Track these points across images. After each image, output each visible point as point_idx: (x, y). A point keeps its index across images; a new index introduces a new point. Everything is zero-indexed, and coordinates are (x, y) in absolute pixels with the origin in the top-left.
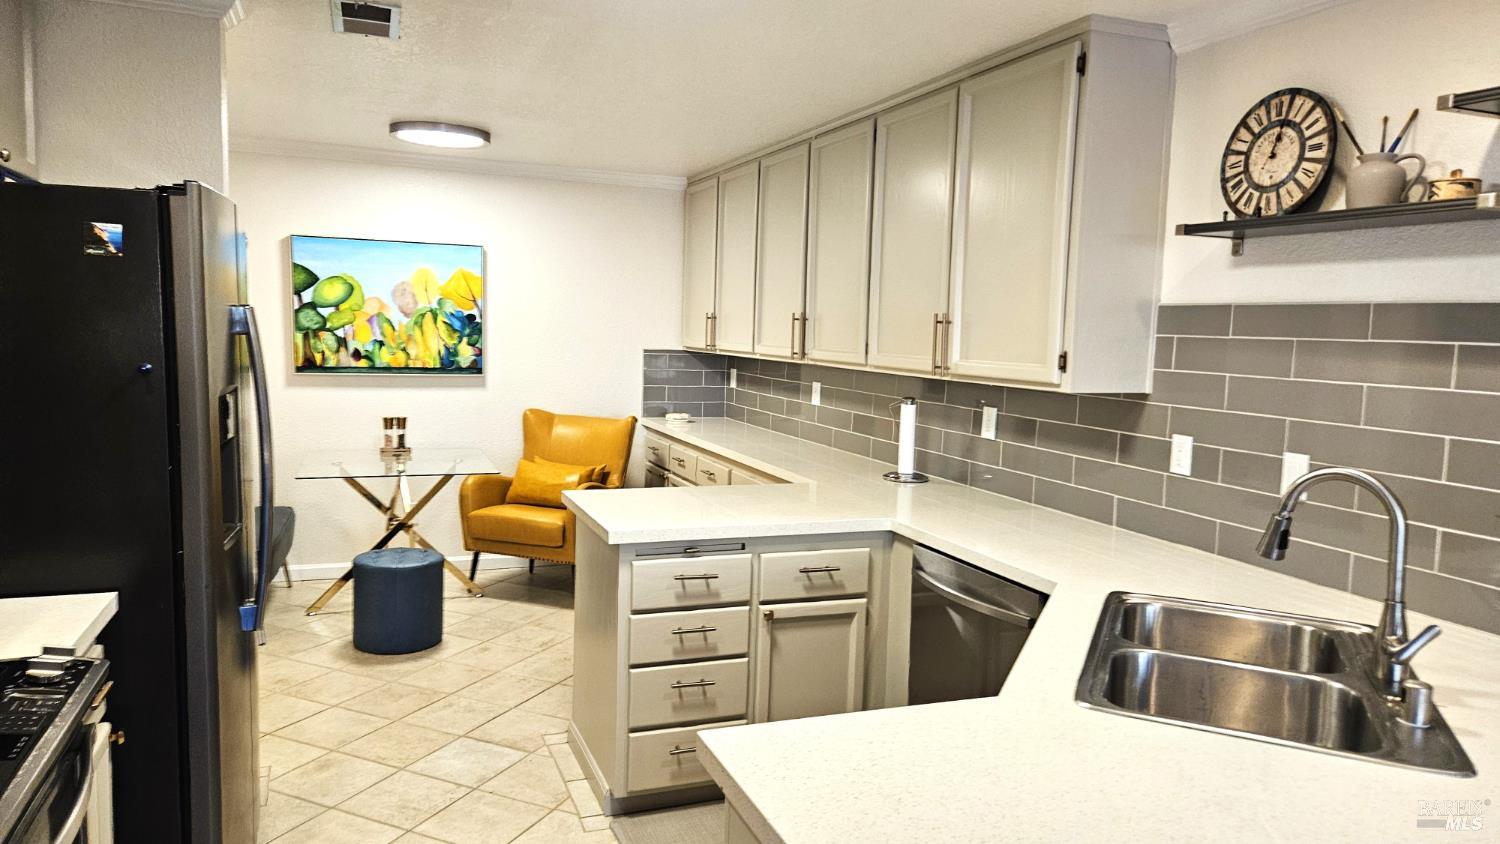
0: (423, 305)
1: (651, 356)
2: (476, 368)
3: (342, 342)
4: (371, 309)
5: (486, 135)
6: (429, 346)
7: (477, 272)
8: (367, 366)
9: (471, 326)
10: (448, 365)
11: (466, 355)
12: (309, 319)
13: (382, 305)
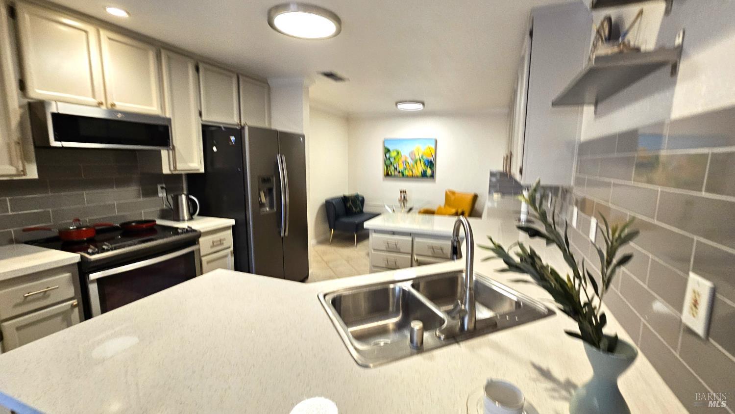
0: (417, 157)
1: (492, 174)
2: (432, 176)
3: (396, 169)
4: (403, 159)
5: (423, 104)
6: (419, 169)
7: (433, 147)
8: (403, 176)
9: (431, 164)
10: (424, 175)
11: (429, 172)
12: (388, 162)
13: (406, 158)
